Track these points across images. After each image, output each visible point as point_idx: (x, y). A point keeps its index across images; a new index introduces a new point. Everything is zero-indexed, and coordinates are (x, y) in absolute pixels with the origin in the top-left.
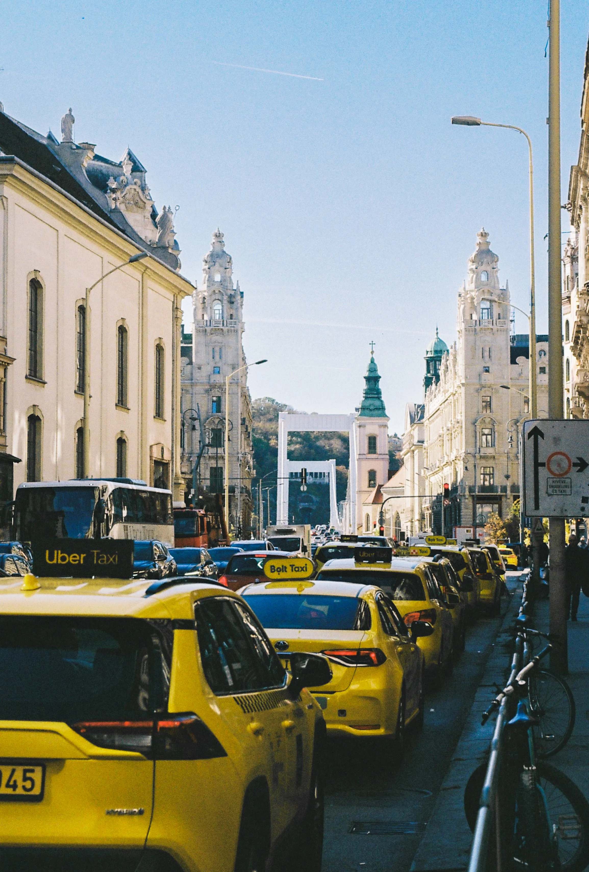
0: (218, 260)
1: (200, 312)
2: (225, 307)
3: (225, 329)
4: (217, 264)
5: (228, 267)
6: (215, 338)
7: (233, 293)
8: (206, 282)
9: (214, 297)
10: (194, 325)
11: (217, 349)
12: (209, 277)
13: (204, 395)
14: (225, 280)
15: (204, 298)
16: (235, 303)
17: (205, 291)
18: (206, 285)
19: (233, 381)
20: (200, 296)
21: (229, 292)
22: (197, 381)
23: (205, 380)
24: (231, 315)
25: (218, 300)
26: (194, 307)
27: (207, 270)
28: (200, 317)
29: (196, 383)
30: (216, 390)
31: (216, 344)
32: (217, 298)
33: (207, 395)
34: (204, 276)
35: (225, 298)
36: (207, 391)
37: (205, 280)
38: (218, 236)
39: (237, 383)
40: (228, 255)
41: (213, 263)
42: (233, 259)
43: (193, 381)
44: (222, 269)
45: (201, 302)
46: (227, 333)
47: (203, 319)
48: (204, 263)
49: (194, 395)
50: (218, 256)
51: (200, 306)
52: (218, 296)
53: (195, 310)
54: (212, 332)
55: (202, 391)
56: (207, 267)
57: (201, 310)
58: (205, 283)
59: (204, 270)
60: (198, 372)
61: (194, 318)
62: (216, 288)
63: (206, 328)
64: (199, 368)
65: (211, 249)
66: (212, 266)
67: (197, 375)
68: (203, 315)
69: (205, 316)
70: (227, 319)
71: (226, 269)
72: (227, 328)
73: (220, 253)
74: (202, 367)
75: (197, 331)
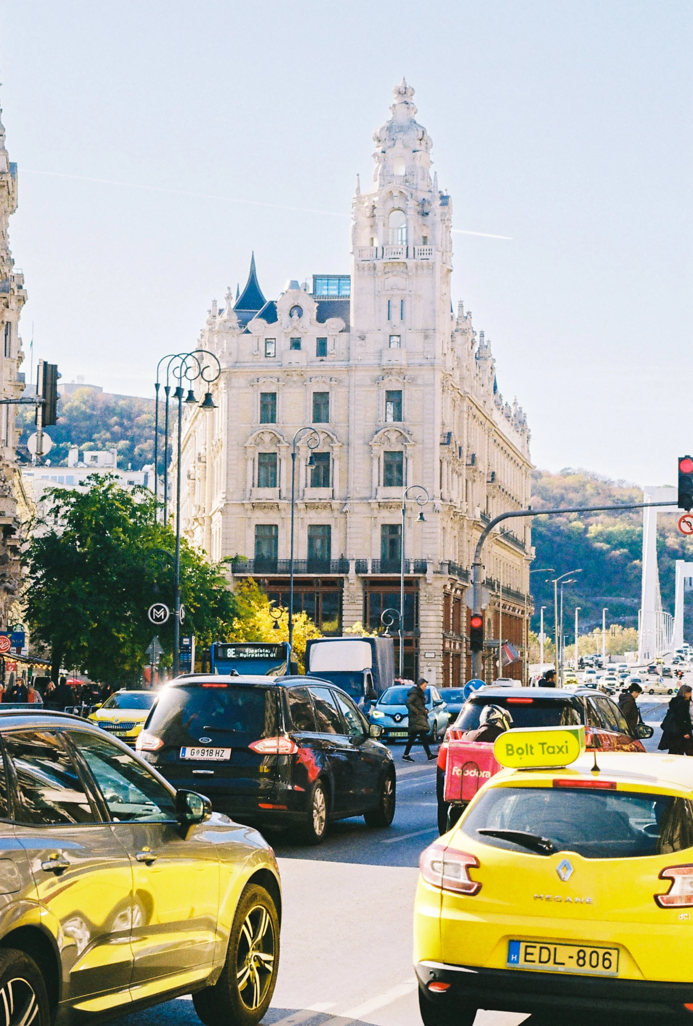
0: (400, 135)
1: (365, 234)
2: (411, 224)
3: (411, 263)
4: (399, 144)
5: (418, 148)
6: (392, 280)
7: (427, 196)
8: (378, 178)
9: (390, 205)
10: (353, 257)
11: (396, 302)
12: (384, 167)
13: (372, 389)
14: (412, 174)
15: (374, 207)
16: (430, 214)
17: (375, 195)
18: (377, 184)
19: (425, 361)
20: (366, 204)
21: (421, 196)
22: (356, 362)
23: (373, 360)
24: (425, 238)
25: (399, 209)
26: (353, 223)
27: (381, 154)
28: (365, 242)
29: (356, 366)
30: (394, 377)
31: (396, 292)
32: (396, 207)
33: (376, 389)
34: (375, 166)
35: (412, 204)
36: (377, 381)
37: (375, 175)
38: (403, 92)
39: (432, 365)
40: (419, 126)
41: (393, 142)
42: (429, 133)
43: (351, 362)
44: (408, 153)
45: (368, 214)
46: (414, 270)
47: (372, 245)
48: (376, 143)
49: (352, 389)
50: (402, 129)
51: (367, 222)
52: (398, 203)
53: (355, 228)
54: (387, 270)
55: (369, 382)
56: (379, 150)
57: (368, 229)
58: (376, 180)
59: (375, 155)
60: (361, 346)
61: (353, 244)
62: (396, 186)
63: (375, 262)
64: (363, 338)
65: (390, 116)
66: (389, 147)
67: (357, 350)
68: (372, 239)
69: (375, 240)
70: (415, 244)
71: (414, 152)
72: (415, 261)
73: (406, 123)
74: (367, 335)
75: (359, 268)
